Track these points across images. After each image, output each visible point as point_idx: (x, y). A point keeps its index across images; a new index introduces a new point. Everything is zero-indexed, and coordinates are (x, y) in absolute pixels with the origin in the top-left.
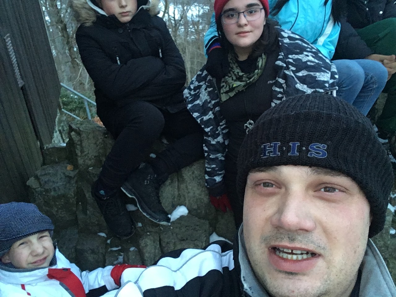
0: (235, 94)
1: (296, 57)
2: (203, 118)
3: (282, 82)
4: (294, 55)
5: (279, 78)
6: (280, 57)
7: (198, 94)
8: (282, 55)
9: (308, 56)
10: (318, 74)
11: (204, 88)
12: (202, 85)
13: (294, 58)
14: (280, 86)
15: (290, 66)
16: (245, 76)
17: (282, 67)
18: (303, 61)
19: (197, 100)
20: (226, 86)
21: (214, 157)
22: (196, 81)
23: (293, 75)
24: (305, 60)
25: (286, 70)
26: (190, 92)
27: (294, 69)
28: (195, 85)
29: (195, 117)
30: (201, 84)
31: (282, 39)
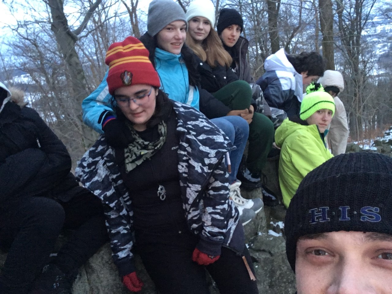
0: (143, 162)
1: (194, 123)
2: (106, 194)
3: (186, 146)
4: (191, 122)
5: (183, 142)
6: (181, 124)
7: (94, 171)
8: (182, 122)
9: (202, 122)
10: (215, 137)
11: (102, 164)
12: (99, 161)
13: (192, 124)
14: (184, 149)
15: (191, 131)
16: (150, 144)
17: (184, 132)
18: (200, 126)
19: (94, 177)
20: (132, 156)
21: (116, 232)
22: (90, 157)
23: (195, 138)
24: (202, 126)
25: (188, 135)
26: (82, 169)
27: (194, 133)
28: (89, 161)
29: (97, 195)
30: (97, 159)
31: (177, 109)
